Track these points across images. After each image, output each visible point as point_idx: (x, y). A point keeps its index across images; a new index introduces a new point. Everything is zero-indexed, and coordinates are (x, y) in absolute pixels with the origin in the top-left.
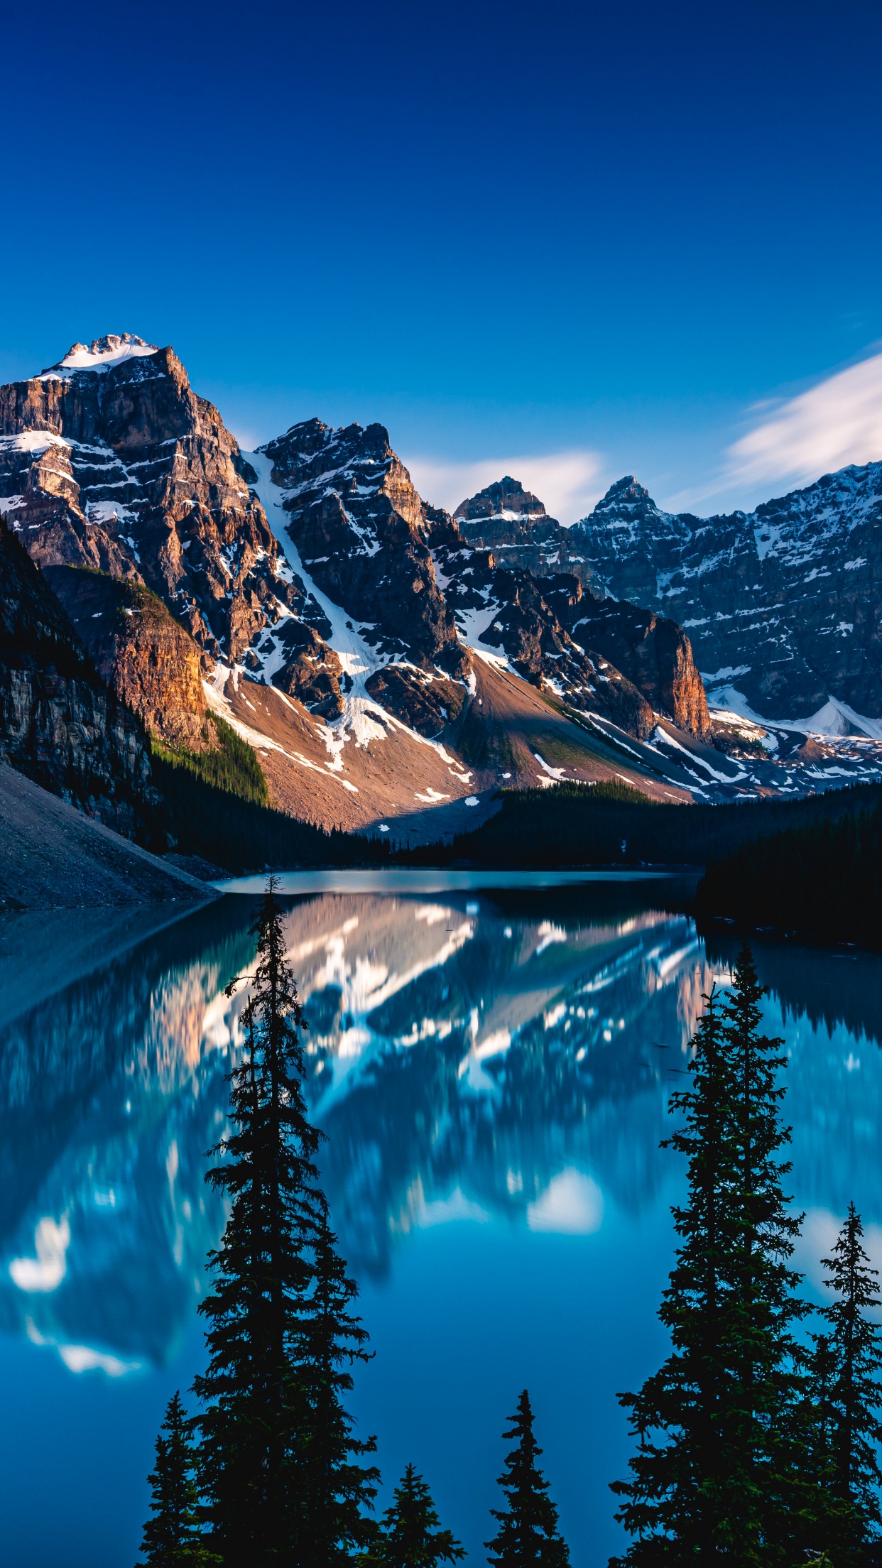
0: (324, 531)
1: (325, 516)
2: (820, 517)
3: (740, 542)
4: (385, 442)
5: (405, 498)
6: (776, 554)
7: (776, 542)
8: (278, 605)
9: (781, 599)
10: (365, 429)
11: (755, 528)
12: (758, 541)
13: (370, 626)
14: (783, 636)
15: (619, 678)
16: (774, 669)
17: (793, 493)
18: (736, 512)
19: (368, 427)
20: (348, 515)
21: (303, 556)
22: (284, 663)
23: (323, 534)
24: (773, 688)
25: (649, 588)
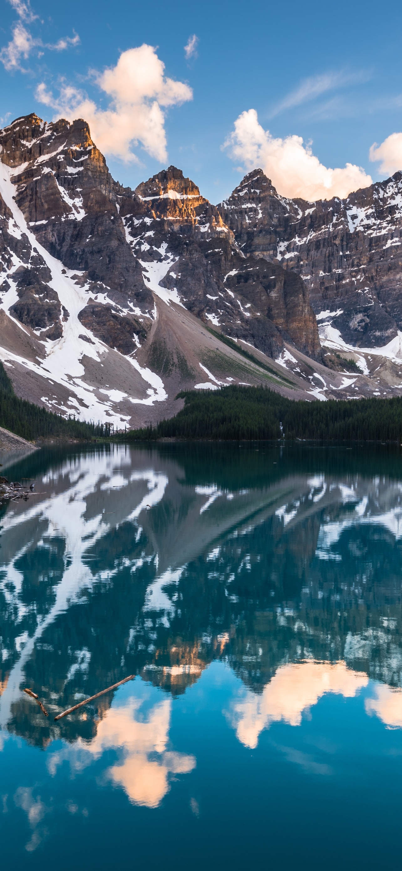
0: (43, 201)
1: (44, 189)
2: (393, 203)
3: (337, 220)
4: (87, 134)
5: (102, 177)
6: (361, 229)
7: (362, 220)
8: (12, 256)
9: (365, 262)
10: (72, 123)
11: (348, 210)
12: (349, 219)
13: (80, 273)
14: (366, 288)
15: (259, 314)
16: (360, 312)
17: (375, 185)
18: (334, 198)
19: (74, 122)
20: (61, 189)
21: (28, 220)
22: (17, 299)
23: (42, 203)
24: (359, 326)
25: (271, 252)
